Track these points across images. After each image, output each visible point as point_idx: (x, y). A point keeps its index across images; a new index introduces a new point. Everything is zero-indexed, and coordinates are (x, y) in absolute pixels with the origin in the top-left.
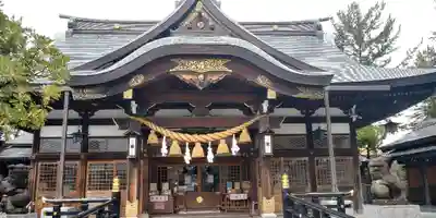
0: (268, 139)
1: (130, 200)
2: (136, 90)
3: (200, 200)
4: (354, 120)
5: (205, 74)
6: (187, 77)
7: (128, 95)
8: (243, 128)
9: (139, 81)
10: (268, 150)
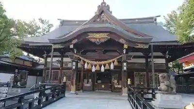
0: (125, 64)
1: (73, 85)
2: (74, 45)
3: (103, 86)
4: (167, 57)
5: (99, 39)
6: (93, 40)
7: (72, 46)
8: (115, 59)
9: (75, 41)
10: (125, 68)
